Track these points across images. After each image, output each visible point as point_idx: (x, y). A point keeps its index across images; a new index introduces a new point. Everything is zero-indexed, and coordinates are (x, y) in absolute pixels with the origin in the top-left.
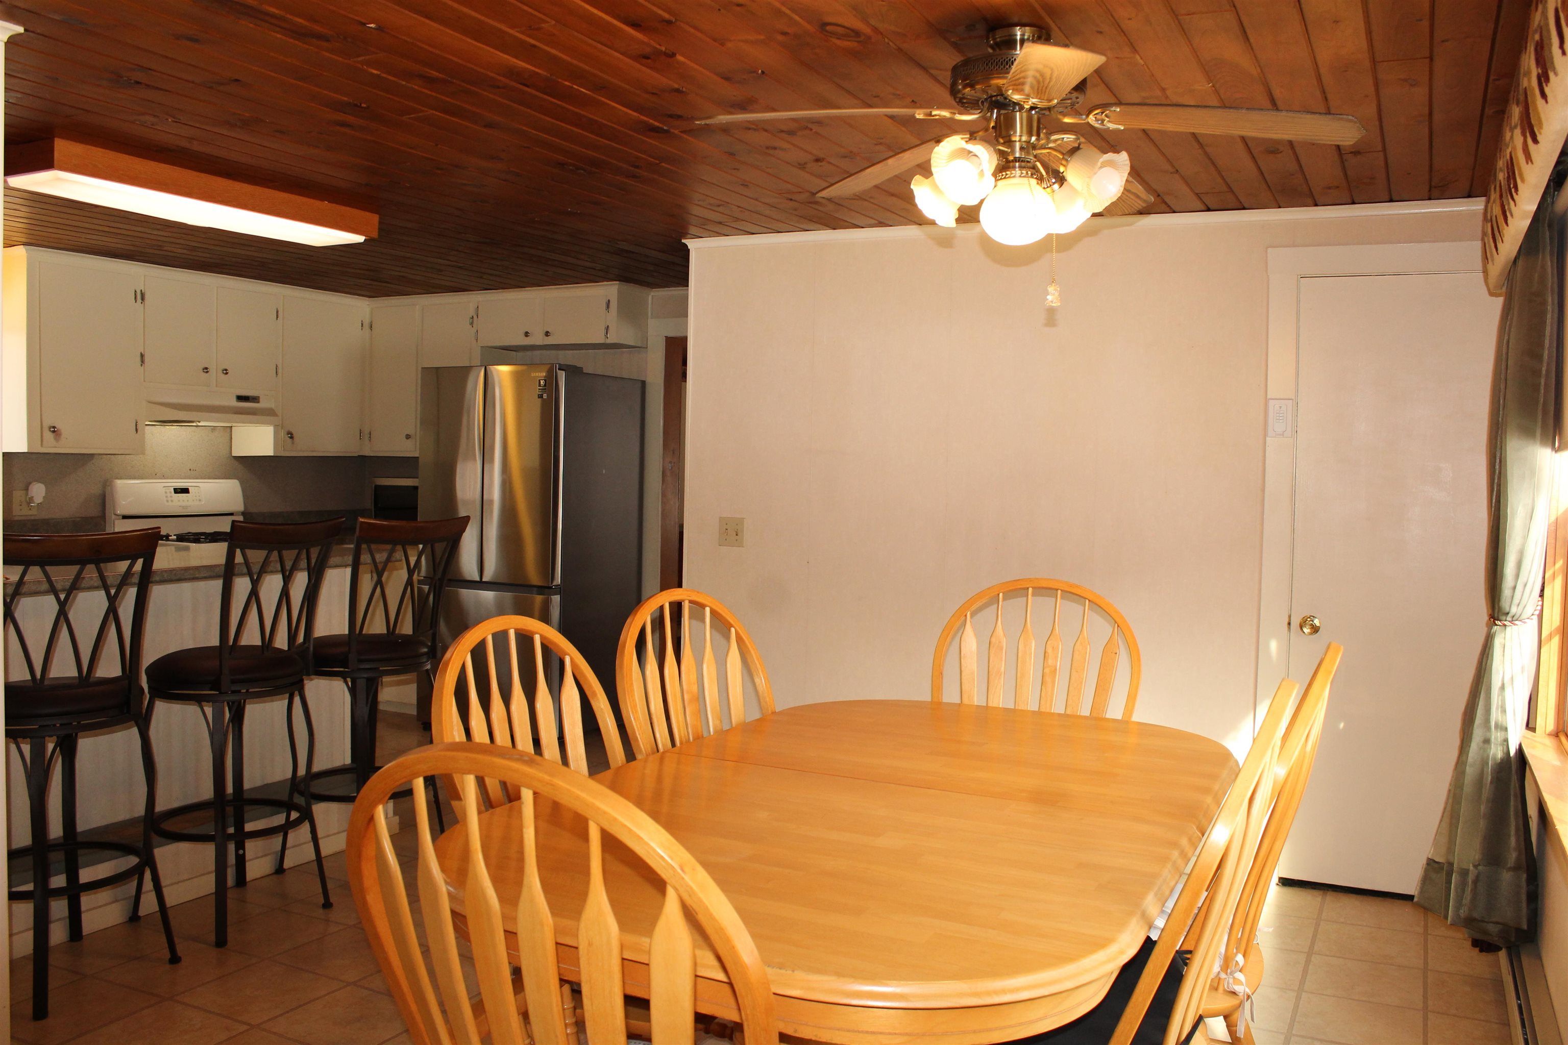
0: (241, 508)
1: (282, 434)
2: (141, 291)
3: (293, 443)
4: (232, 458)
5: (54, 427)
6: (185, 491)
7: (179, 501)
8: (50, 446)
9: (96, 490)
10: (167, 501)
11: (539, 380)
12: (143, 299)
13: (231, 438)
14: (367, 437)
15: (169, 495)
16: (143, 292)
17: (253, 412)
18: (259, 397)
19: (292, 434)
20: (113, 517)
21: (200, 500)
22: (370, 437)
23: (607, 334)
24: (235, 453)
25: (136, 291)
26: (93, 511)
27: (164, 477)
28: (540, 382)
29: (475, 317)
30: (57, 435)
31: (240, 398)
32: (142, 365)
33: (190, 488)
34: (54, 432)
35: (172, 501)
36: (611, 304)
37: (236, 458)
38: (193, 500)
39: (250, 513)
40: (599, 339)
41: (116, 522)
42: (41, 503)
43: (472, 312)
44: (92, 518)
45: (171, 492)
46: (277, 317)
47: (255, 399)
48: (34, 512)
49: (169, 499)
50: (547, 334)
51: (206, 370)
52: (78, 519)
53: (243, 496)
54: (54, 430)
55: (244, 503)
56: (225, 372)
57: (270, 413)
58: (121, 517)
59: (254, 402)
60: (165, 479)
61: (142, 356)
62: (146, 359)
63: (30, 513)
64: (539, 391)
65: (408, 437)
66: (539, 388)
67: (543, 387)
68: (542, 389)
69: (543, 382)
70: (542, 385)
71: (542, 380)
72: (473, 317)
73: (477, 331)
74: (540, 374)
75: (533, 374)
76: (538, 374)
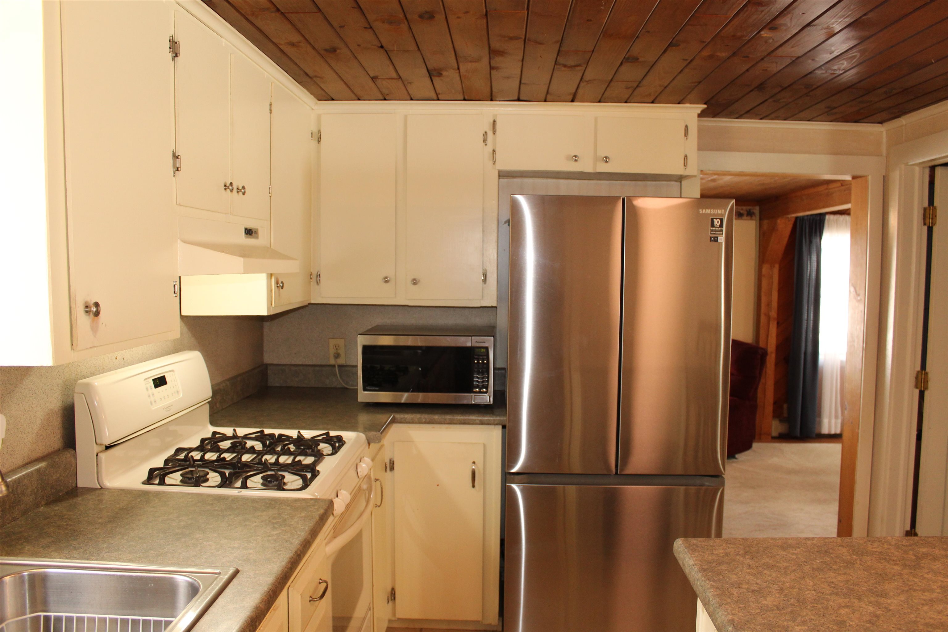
11: (713, 219)
20: (96, 449)
28: (713, 221)
29: (490, 133)
36: (690, 131)
41: (101, 458)
43: (486, 128)
53: (209, 375)
58: (105, 447)
64: (712, 233)
65: (386, 280)
66: (712, 229)
67: (717, 227)
68: (716, 230)
69: (718, 222)
70: (716, 225)
71: (716, 219)
72: (486, 132)
73: (494, 151)
74: (714, 211)
75: (702, 211)
76: (711, 211)
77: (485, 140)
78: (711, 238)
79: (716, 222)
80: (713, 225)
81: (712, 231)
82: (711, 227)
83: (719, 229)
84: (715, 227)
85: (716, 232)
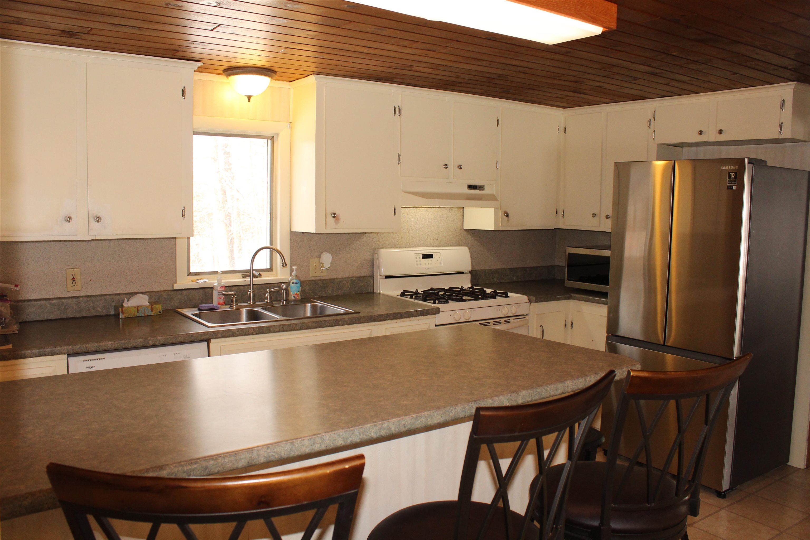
0: (470, 268)
1: (501, 213)
2: (399, 107)
3: (508, 220)
4: (464, 230)
5: (334, 214)
6: (430, 256)
7: (425, 264)
8: (332, 228)
9: (367, 256)
10: (417, 264)
11: (729, 173)
12: (400, 112)
13: (463, 216)
14: (561, 214)
15: (418, 259)
16: (400, 107)
17: (479, 198)
18: (484, 186)
19: (507, 214)
20: (379, 277)
21: (440, 263)
22: (563, 215)
23: (781, 130)
24: (465, 227)
25: (395, 107)
26: (365, 272)
27: (416, 246)
28: (729, 175)
29: (652, 120)
30: (336, 219)
31: (471, 187)
32: (399, 164)
33: (433, 254)
34: (334, 217)
35: (420, 264)
36: (786, 104)
37: (467, 230)
38: (436, 264)
39: (476, 270)
40: (774, 135)
41: (381, 280)
42: (329, 268)
43: (650, 116)
44: (364, 277)
45: (419, 258)
46: (498, 125)
47: (480, 188)
48: (325, 274)
49: (419, 263)
50: (720, 132)
51: (446, 166)
52: (355, 279)
53: (471, 257)
54: (334, 216)
55: (472, 262)
56: (460, 167)
57: (492, 198)
58: (384, 277)
59: (481, 190)
60: (416, 247)
61: (399, 156)
62: (402, 159)
63: (322, 274)
64: (729, 183)
65: (594, 215)
66: (729, 180)
67: (732, 179)
68: (731, 181)
69: (733, 174)
70: (732, 177)
71: (732, 173)
72: (650, 120)
73: (654, 131)
74: (731, 167)
75: (723, 168)
76: (729, 168)
77: (649, 125)
78: (728, 186)
79: (731, 175)
80: (729, 177)
81: (729, 181)
82: (728, 179)
83: (734, 180)
84: (731, 179)
85: (731, 182)
